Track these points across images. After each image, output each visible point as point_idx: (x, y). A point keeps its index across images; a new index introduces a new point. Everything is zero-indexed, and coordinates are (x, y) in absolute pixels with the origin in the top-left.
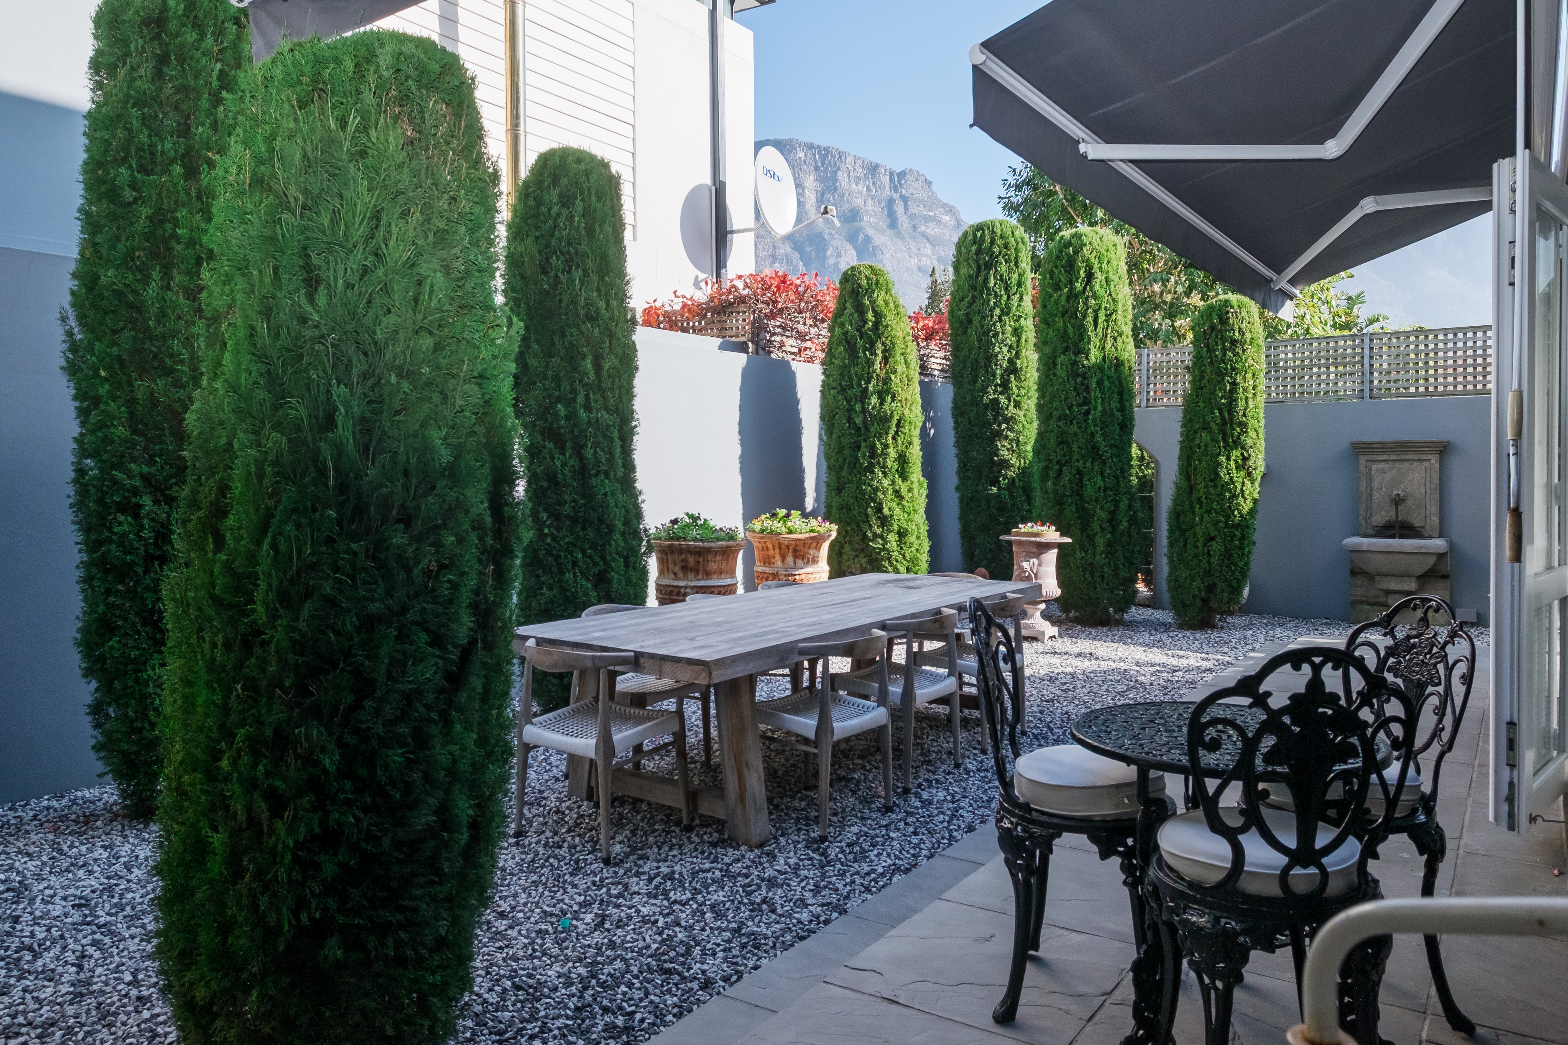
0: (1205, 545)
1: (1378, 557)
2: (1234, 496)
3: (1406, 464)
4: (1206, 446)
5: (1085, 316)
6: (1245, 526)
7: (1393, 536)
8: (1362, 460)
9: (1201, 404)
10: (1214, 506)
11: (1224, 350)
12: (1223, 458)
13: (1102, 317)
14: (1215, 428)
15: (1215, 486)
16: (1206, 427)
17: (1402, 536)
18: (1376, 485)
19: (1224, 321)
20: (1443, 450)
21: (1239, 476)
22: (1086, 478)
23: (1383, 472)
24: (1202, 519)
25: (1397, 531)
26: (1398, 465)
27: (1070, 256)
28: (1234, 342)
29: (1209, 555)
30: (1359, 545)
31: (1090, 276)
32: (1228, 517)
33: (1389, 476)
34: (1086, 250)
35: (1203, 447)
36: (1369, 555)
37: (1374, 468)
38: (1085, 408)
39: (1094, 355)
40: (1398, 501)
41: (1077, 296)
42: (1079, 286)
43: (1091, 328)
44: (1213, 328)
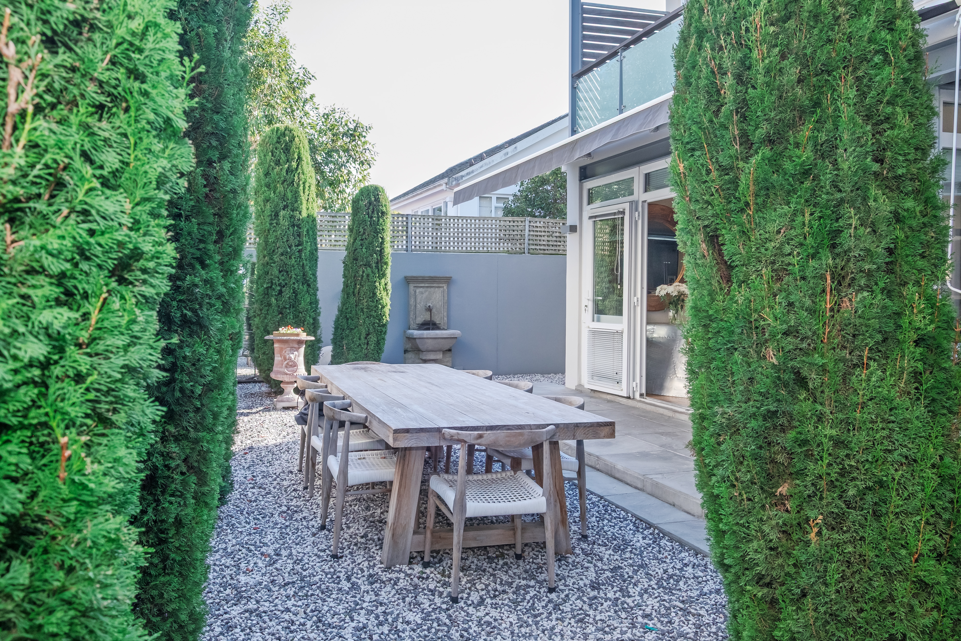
0: (366, 338)
1: (429, 341)
2: (383, 307)
3: (432, 289)
4: (368, 275)
5: (298, 185)
6: (384, 325)
7: (428, 329)
8: (411, 286)
9: (364, 250)
10: (373, 313)
11: (378, 218)
12: (377, 284)
13: (307, 188)
14: (374, 265)
15: (373, 301)
16: (368, 265)
17: (433, 329)
18: (418, 301)
19: (377, 200)
20: (448, 280)
21: (384, 294)
22: (299, 296)
23: (422, 293)
24: (364, 322)
25: (431, 327)
26: (429, 289)
27: (287, 143)
28: (383, 213)
29: (368, 344)
30: (423, 334)
31: (299, 158)
32: (379, 320)
33: (424, 296)
34: (297, 139)
35: (365, 277)
36: (427, 341)
37: (418, 291)
38: (300, 248)
39: (304, 214)
40: (429, 309)
41: (292, 171)
42: (294, 164)
43: (302, 194)
44: (370, 203)
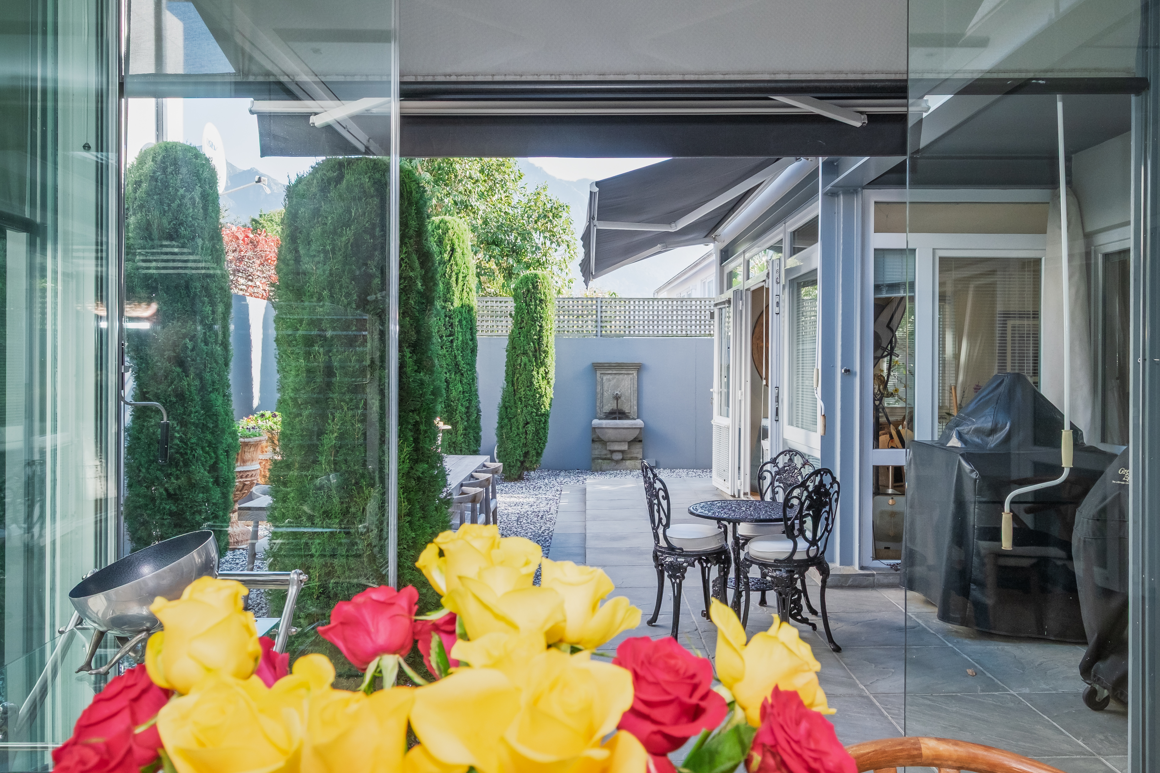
0: (524, 427)
1: (610, 431)
2: (541, 396)
3: (621, 376)
4: (525, 364)
5: (450, 277)
6: (546, 415)
7: (615, 419)
8: (598, 373)
9: (522, 338)
10: (530, 402)
11: (536, 305)
12: (535, 373)
13: (460, 278)
14: (531, 354)
15: (530, 390)
16: (525, 353)
17: (620, 419)
18: (605, 388)
19: (535, 287)
20: (639, 368)
21: (544, 384)
22: (451, 385)
23: (609, 380)
24: (522, 412)
25: (617, 415)
26: (617, 377)
27: (440, 236)
28: (541, 301)
29: (526, 433)
30: (601, 424)
31: (453, 250)
32: (538, 409)
33: (612, 383)
34: (451, 232)
35: (523, 366)
36: (606, 430)
37: (605, 378)
38: (451, 338)
39: (457, 304)
40: (617, 398)
41: (445, 263)
42: (446, 256)
43: (454, 285)
44: (528, 291)
